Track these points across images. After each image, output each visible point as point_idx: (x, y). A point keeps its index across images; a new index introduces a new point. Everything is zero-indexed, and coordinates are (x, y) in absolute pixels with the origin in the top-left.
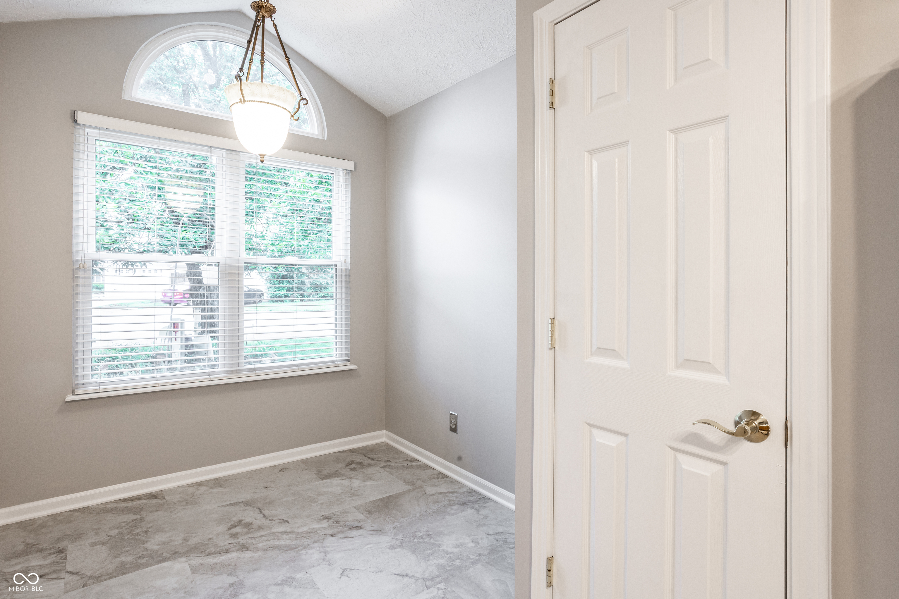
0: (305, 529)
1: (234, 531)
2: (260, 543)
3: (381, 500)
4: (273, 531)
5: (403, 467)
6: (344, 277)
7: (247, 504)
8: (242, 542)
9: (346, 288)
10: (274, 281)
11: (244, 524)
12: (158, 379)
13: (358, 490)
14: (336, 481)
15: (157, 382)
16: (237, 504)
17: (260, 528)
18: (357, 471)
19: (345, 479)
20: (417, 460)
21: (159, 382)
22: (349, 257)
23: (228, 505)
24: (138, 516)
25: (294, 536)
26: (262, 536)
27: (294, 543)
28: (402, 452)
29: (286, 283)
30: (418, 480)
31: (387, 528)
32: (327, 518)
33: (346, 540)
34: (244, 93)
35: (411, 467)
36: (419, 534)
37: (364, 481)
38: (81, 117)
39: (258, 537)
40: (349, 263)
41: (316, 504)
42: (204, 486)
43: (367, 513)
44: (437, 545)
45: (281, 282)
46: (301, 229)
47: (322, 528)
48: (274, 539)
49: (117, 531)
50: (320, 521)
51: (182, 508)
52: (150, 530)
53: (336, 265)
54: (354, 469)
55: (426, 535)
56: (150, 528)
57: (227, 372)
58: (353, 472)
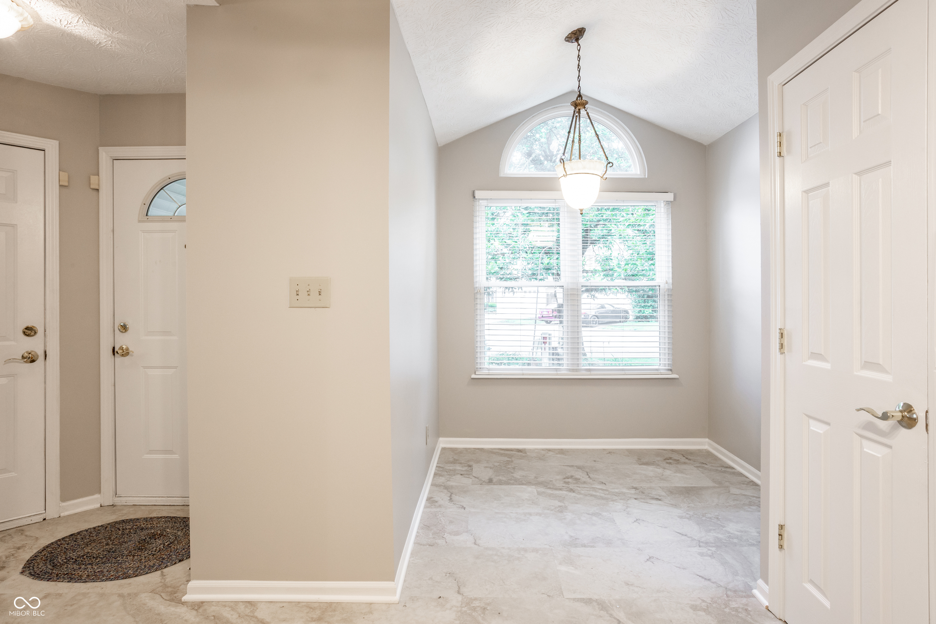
0: (617, 491)
1: (567, 480)
2: (583, 491)
3: (685, 487)
4: (593, 486)
5: (717, 470)
6: (666, 296)
7: (579, 467)
8: (571, 487)
9: (668, 305)
10: (639, 300)
11: (574, 478)
12: (523, 370)
13: (668, 477)
14: (651, 468)
15: (522, 372)
16: (572, 466)
17: (585, 483)
18: (672, 465)
19: (660, 468)
20: (733, 468)
21: (524, 372)
22: (671, 278)
23: (566, 466)
24: (510, 460)
25: (607, 493)
26: (585, 487)
27: (606, 496)
28: (720, 459)
29: (651, 302)
30: (726, 481)
31: (682, 505)
32: (636, 488)
33: (646, 504)
34: (566, 169)
35: (725, 472)
36: (709, 516)
37: (675, 473)
38: (478, 194)
39: (582, 487)
40: (671, 283)
41: (630, 478)
42: (552, 451)
43: (669, 492)
44: (721, 526)
45: (646, 301)
46: (646, 251)
47: (630, 493)
48: (593, 491)
49: (498, 464)
50: (629, 489)
51: (537, 461)
52: (516, 468)
53: (660, 286)
54: (670, 463)
55: (715, 517)
56: (516, 467)
57: (569, 370)
58: (668, 465)
